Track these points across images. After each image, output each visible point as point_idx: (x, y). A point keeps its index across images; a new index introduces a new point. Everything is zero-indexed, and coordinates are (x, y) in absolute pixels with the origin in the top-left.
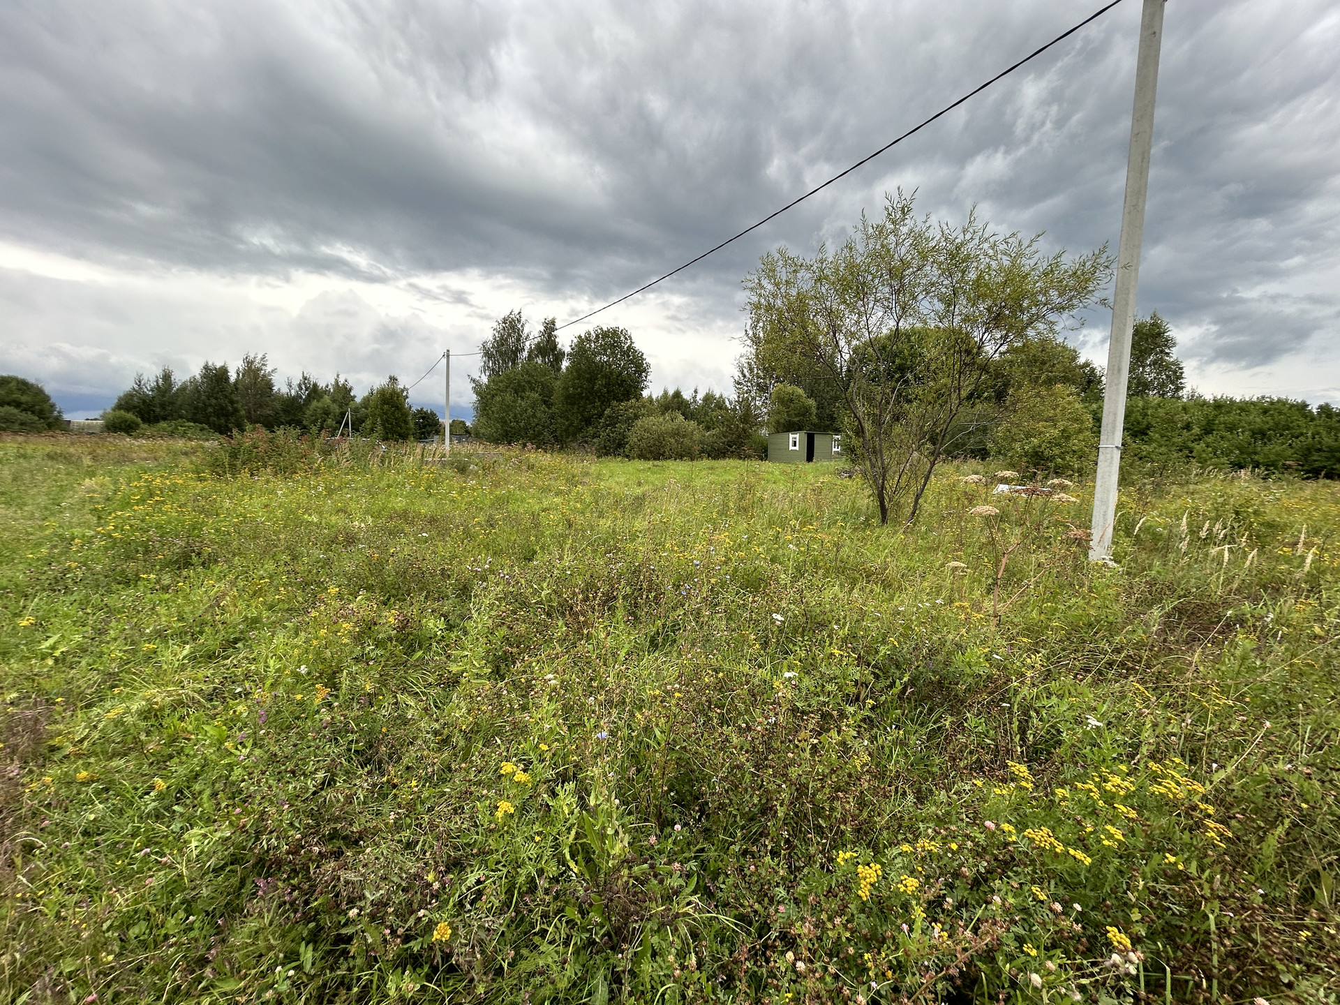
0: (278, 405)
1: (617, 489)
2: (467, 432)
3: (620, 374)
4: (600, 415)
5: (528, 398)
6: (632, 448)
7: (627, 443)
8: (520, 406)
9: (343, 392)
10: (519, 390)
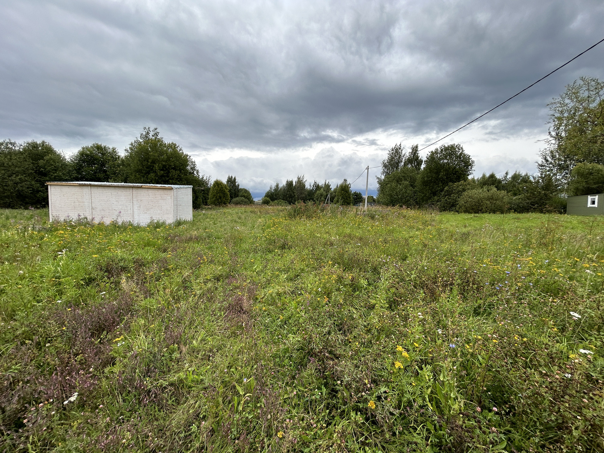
0: (306, 193)
1: (451, 229)
2: (374, 201)
3: (455, 168)
4: (442, 190)
5: (403, 184)
6: (460, 207)
7: (458, 204)
8: (399, 188)
9: (327, 187)
10: (399, 180)
